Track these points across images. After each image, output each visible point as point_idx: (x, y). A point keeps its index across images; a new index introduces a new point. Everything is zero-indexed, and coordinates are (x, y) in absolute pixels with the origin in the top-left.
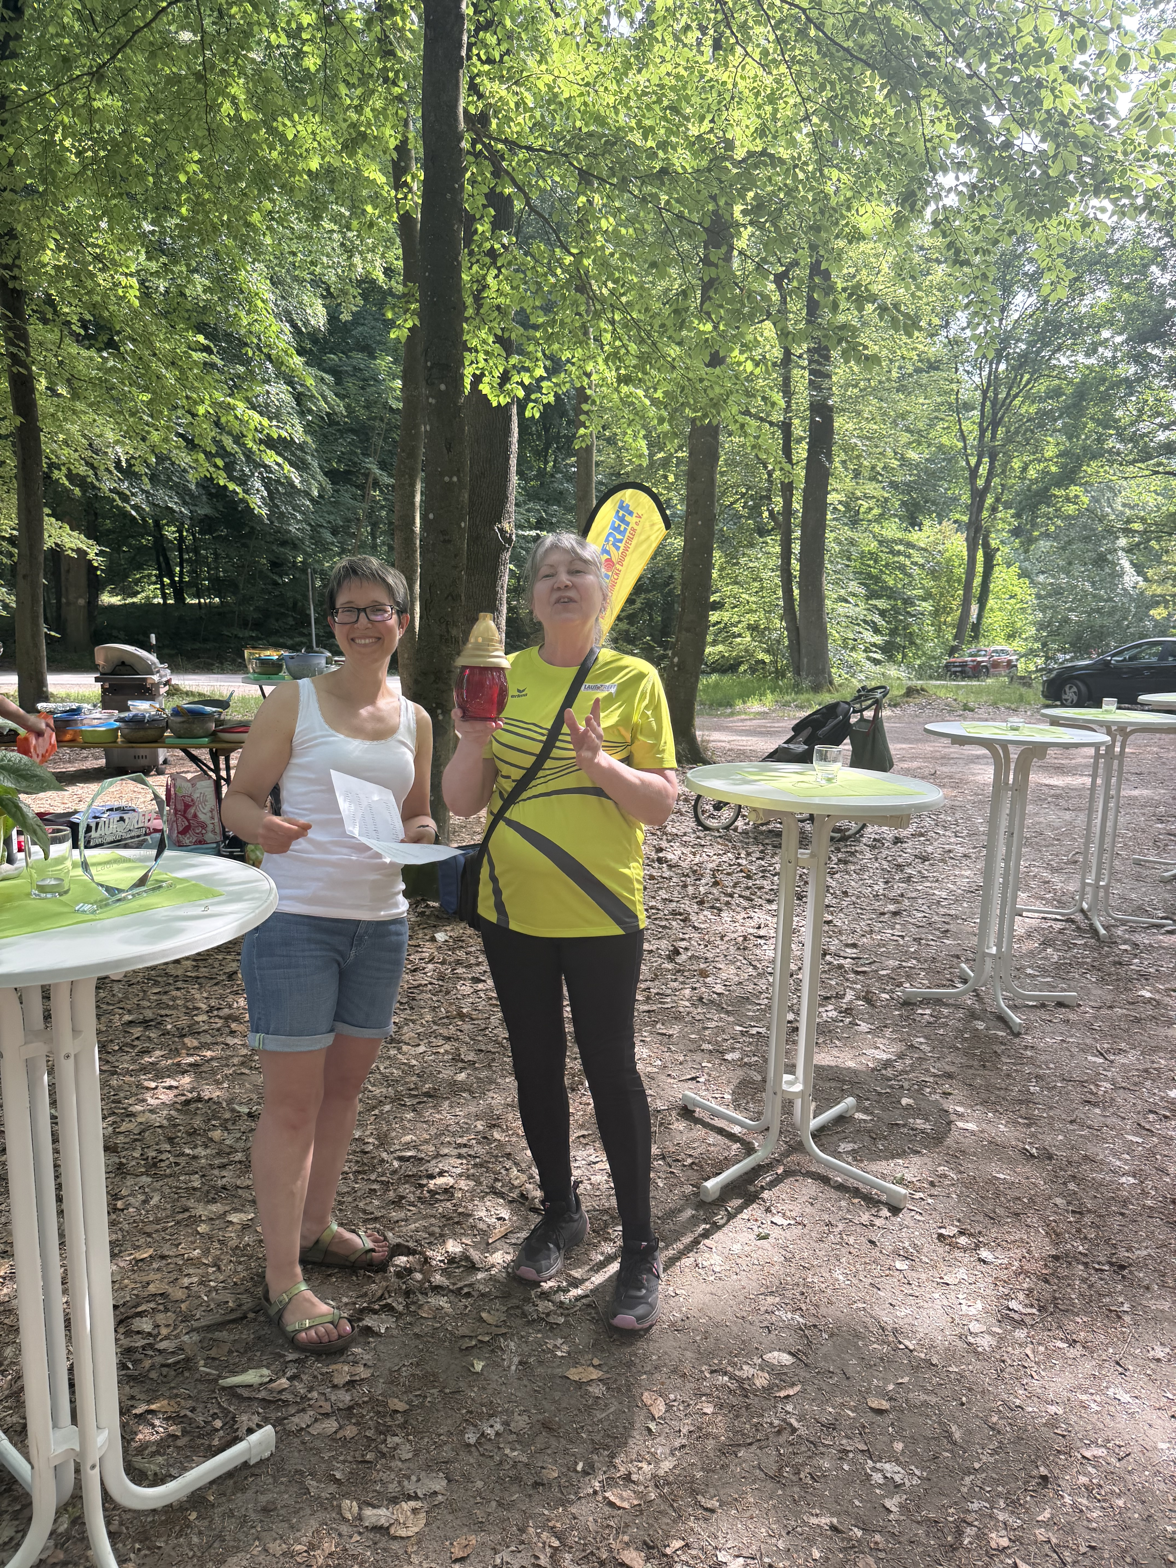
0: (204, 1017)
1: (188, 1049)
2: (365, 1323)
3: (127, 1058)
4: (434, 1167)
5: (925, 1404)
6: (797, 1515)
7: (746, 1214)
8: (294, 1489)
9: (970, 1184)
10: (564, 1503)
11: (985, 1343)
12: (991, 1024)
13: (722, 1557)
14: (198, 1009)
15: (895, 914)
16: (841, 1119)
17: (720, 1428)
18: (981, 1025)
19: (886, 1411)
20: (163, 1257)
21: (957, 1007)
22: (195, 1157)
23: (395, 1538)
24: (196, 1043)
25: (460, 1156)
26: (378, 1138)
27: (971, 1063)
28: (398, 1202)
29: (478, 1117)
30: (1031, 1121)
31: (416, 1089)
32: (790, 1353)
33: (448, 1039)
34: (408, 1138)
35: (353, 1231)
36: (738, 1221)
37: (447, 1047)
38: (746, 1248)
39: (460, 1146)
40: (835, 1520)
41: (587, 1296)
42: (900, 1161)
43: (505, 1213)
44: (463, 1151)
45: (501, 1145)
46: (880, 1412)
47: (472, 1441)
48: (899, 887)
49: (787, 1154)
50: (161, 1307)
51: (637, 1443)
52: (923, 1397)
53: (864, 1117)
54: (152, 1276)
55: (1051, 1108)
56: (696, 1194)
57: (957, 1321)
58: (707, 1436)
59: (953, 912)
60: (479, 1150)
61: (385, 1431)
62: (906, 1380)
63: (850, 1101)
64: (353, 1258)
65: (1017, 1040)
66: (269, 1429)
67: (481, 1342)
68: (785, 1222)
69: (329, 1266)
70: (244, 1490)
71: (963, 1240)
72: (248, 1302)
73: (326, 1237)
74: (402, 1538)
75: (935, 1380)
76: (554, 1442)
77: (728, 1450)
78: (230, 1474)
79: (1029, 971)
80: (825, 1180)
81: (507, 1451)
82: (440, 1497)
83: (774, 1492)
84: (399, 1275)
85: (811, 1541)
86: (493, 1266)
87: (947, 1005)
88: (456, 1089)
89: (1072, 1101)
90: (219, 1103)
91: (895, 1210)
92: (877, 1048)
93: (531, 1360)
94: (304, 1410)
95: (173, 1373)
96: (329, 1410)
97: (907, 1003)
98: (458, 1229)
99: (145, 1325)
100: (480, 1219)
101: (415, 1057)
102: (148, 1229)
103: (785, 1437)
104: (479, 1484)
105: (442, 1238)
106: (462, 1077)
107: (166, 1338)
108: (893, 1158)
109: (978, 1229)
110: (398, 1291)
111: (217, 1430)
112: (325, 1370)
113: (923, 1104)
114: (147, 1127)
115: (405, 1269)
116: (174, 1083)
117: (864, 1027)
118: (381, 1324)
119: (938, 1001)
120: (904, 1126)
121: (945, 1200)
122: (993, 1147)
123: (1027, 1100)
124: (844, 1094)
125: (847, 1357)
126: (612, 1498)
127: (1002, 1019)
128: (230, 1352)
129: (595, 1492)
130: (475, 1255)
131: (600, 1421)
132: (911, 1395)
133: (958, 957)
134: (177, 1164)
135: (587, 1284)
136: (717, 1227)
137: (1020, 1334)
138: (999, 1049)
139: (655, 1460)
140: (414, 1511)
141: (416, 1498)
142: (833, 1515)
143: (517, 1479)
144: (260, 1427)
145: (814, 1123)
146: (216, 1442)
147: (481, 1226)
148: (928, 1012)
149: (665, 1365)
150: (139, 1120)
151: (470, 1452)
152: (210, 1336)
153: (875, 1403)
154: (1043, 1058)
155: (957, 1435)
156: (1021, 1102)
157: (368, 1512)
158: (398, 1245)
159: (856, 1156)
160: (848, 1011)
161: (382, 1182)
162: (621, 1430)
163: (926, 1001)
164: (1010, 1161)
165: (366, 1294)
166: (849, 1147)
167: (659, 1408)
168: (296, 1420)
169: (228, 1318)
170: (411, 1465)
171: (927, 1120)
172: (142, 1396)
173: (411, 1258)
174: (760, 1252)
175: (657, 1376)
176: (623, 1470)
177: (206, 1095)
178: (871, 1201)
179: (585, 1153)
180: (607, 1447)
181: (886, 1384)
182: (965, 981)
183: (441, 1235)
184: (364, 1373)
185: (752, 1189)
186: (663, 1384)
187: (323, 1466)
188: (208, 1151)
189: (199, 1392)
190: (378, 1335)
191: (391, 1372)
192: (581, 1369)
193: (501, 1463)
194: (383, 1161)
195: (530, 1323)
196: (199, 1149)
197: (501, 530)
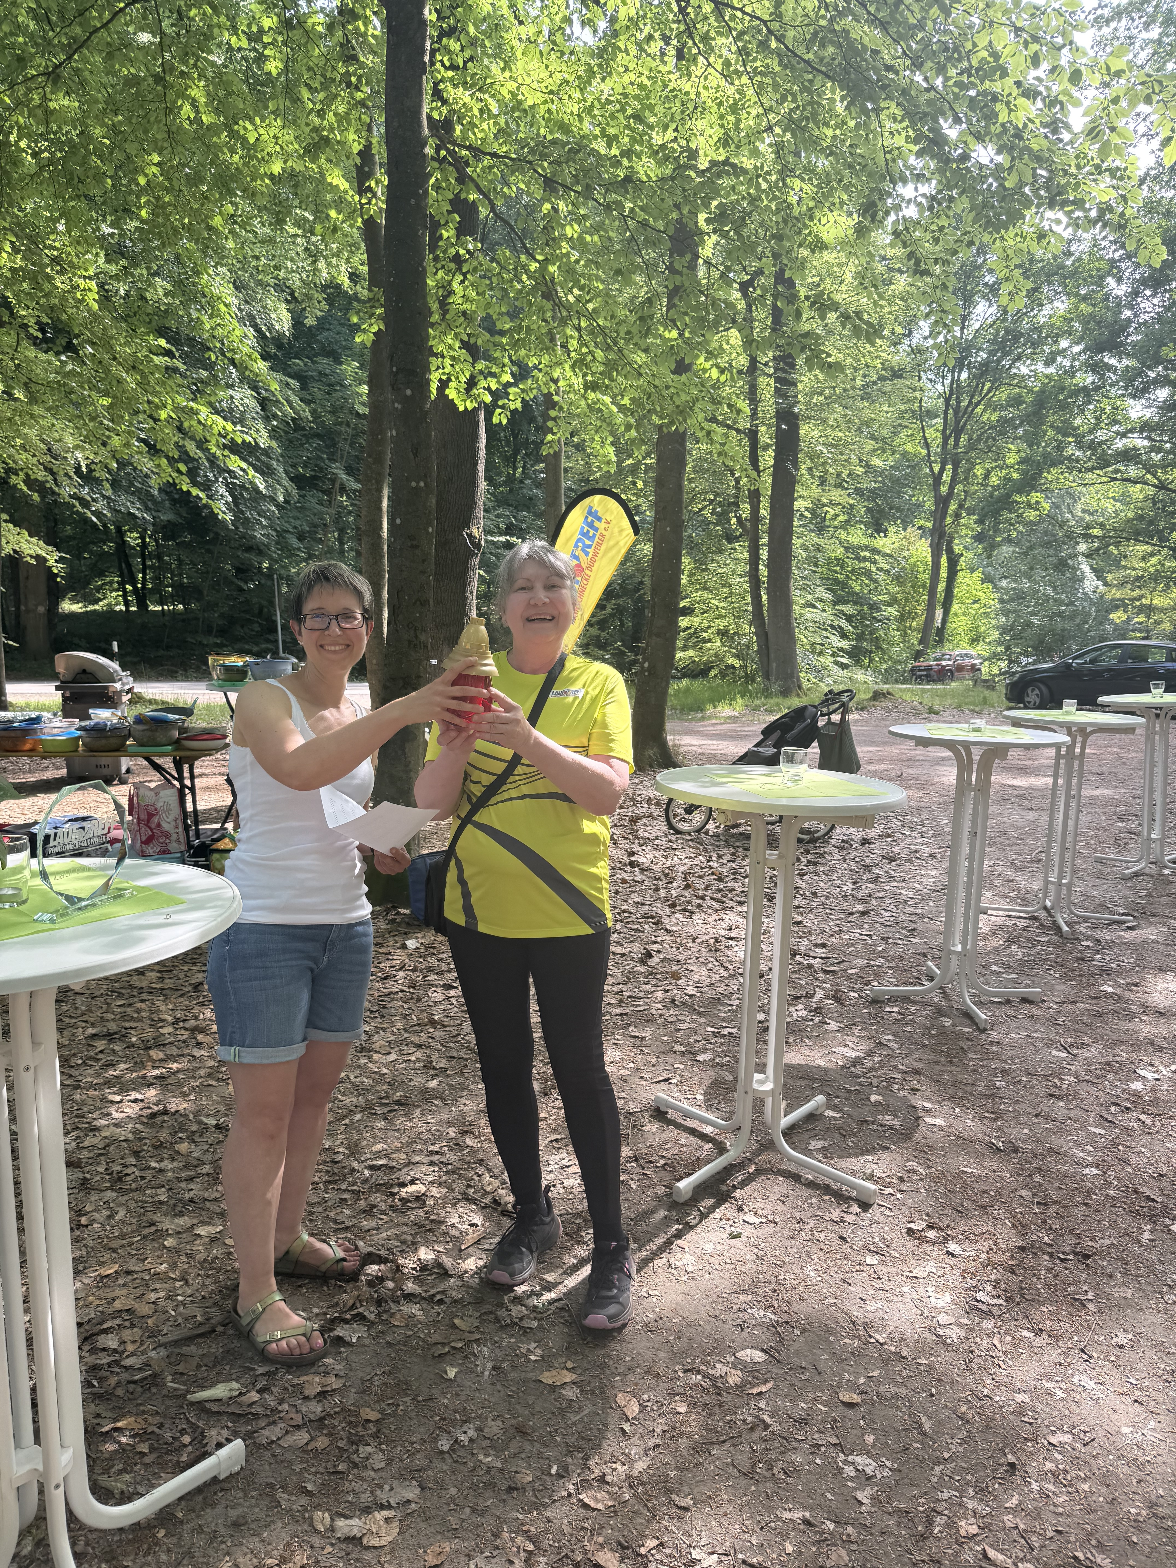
0: (170, 1029)
1: (154, 1061)
2: (336, 1333)
3: (91, 1072)
4: (405, 1175)
5: (896, 1396)
6: (771, 1510)
7: (718, 1214)
8: (265, 1502)
9: (938, 1178)
10: (538, 1506)
11: (954, 1334)
12: (958, 1020)
13: (696, 1554)
14: (163, 1021)
15: (863, 913)
16: (811, 1117)
17: (694, 1426)
18: (947, 1022)
19: (857, 1404)
20: (128, 1273)
21: (925, 1004)
22: (161, 1171)
23: (368, 1548)
24: (161, 1055)
25: (432, 1164)
26: (349, 1148)
27: (938, 1059)
28: (369, 1211)
29: (450, 1124)
30: (997, 1115)
31: (387, 1097)
32: (763, 1350)
33: (419, 1046)
34: (379, 1147)
35: (324, 1241)
36: (710, 1221)
37: (419, 1054)
38: (719, 1247)
39: (432, 1153)
40: (807, 1514)
41: (560, 1299)
42: (870, 1158)
43: (478, 1219)
44: (435, 1158)
45: (473, 1151)
46: (851, 1405)
47: (446, 1448)
48: (867, 888)
49: (758, 1152)
50: (127, 1324)
51: (611, 1445)
52: (894, 1389)
53: (834, 1114)
54: (118, 1292)
55: (1017, 1102)
56: (669, 1195)
57: (926, 1313)
58: (681, 1435)
59: (919, 911)
60: (451, 1156)
61: (357, 1441)
62: (876, 1373)
63: (820, 1098)
64: (324, 1268)
65: (983, 1036)
66: (238, 1443)
67: (454, 1348)
68: (757, 1221)
69: (300, 1277)
70: (213, 1505)
71: (931, 1234)
72: (217, 1316)
73: (297, 1247)
74: (375, 1548)
75: (905, 1373)
76: (527, 1446)
77: (701, 1449)
78: (199, 1490)
79: (994, 968)
80: (796, 1178)
81: (481, 1457)
82: (413, 1506)
83: (747, 1488)
84: (370, 1283)
85: (785, 1536)
86: (466, 1272)
87: (914, 1003)
88: (427, 1096)
89: (1037, 1095)
90: (186, 1116)
91: (865, 1206)
92: (846, 1046)
93: (505, 1365)
94: (274, 1423)
95: (139, 1389)
96: (300, 1422)
97: (874, 1001)
98: (430, 1236)
99: (111, 1342)
100: (453, 1226)
101: (386, 1065)
102: (115, 1244)
103: (758, 1433)
104: (453, 1491)
105: (414, 1246)
106: (434, 1084)
107: (132, 1354)
108: (862, 1154)
109: (946, 1222)
110: (370, 1299)
111: (185, 1446)
112: (296, 1381)
113: (892, 1101)
114: (112, 1141)
115: (377, 1277)
116: (140, 1097)
117: (833, 1025)
118: (353, 1333)
119: (906, 999)
120: (873, 1122)
121: (914, 1194)
122: (960, 1142)
123: (993, 1095)
124: (814, 1091)
125: (818, 1352)
126: (587, 1500)
127: (968, 1016)
128: (199, 1366)
129: (570, 1495)
130: (447, 1261)
131: (574, 1423)
132: (881, 1388)
133: (925, 955)
134: (143, 1178)
135: (560, 1287)
136: (689, 1227)
137: (988, 1325)
138: (966, 1045)
139: (629, 1460)
140: (387, 1520)
141: (389, 1507)
142: (805, 1509)
143: (491, 1485)
144: (229, 1441)
145: (785, 1122)
146: (184, 1458)
147: (454, 1232)
148: (896, 1009)
149: (639, 1366)
150: (104, 1134)
151: (443, 1459)
152: (177, 1350)
153: (846, 1397)
154: (1009, 1053)
155: (927, 1426)
156: (987, 1097)
157: (340, 1523)
158: (370, 1254)
159: (826, 1153)
160: (818, 1010)
161: (353, 1192)
162: (595, 1432)
163: (894, 999)
164: (978, 1154)
165: (337, 1304)
166: (820, 1144)
167: (633, 1409)
168: (266, 1432)
169: (196, 1332)
170: (384, 1474)
171: (896, 1116)
172: (109, 1414)
173: (383, 1267)
174: (732, 1251)
175: (631, 1377)
176: (597, 1472)
177: (172, 1107)
178: (841, 1198)
179: (557, 1158)
180: (580, 1449)
181: (857, 1378)
182: (932, 979)
183: (413, 1243)
184: (336, 1384)
185: (724, 1188)
186: (636, 1384)
187: (295, 1478)
188: (175, 1164)
189: (167, 1408)
190: (349, 1344)
191: (363, 1381)
192: (554, 1373)
193: (474, 1469)
194: (353, 1170)
195: (503, 1328)
196: (166, 1163)
197: (470, 536)
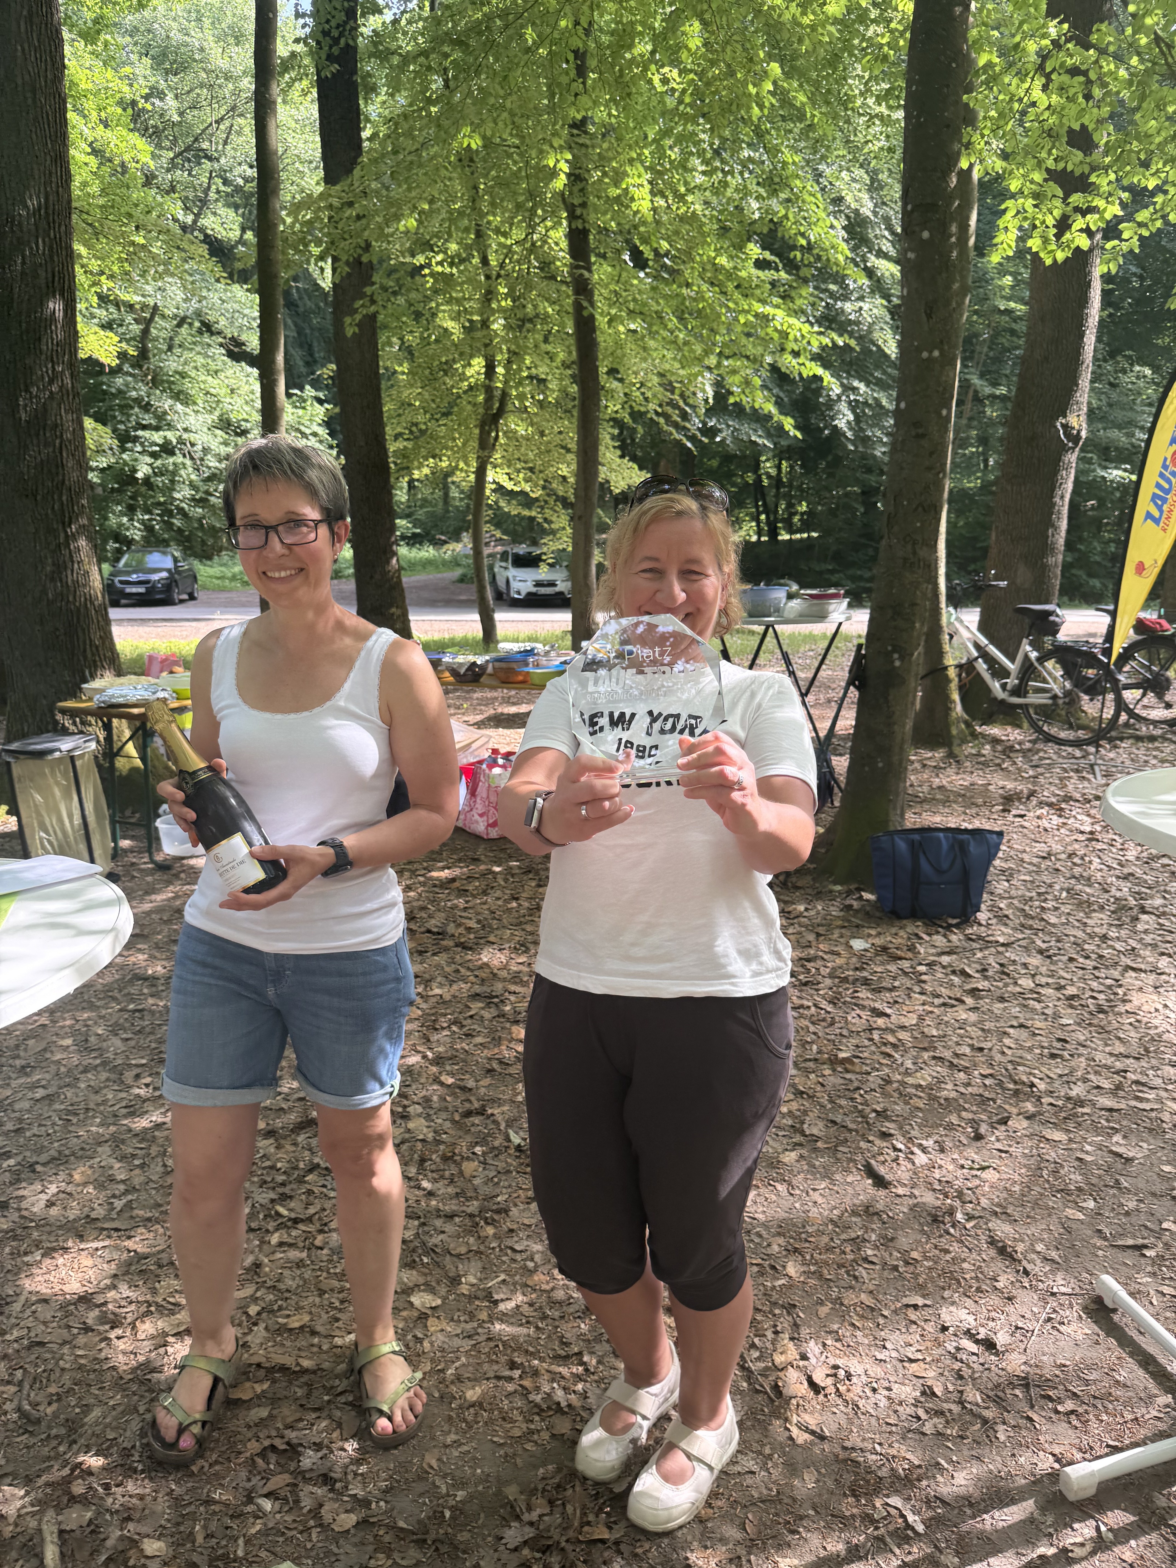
20: (314, 1333)
22: (430, 1194)
56: (1056, 1479)
106: (790, 1157)
197: (1065, 427)
